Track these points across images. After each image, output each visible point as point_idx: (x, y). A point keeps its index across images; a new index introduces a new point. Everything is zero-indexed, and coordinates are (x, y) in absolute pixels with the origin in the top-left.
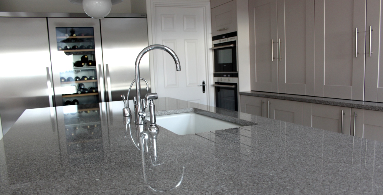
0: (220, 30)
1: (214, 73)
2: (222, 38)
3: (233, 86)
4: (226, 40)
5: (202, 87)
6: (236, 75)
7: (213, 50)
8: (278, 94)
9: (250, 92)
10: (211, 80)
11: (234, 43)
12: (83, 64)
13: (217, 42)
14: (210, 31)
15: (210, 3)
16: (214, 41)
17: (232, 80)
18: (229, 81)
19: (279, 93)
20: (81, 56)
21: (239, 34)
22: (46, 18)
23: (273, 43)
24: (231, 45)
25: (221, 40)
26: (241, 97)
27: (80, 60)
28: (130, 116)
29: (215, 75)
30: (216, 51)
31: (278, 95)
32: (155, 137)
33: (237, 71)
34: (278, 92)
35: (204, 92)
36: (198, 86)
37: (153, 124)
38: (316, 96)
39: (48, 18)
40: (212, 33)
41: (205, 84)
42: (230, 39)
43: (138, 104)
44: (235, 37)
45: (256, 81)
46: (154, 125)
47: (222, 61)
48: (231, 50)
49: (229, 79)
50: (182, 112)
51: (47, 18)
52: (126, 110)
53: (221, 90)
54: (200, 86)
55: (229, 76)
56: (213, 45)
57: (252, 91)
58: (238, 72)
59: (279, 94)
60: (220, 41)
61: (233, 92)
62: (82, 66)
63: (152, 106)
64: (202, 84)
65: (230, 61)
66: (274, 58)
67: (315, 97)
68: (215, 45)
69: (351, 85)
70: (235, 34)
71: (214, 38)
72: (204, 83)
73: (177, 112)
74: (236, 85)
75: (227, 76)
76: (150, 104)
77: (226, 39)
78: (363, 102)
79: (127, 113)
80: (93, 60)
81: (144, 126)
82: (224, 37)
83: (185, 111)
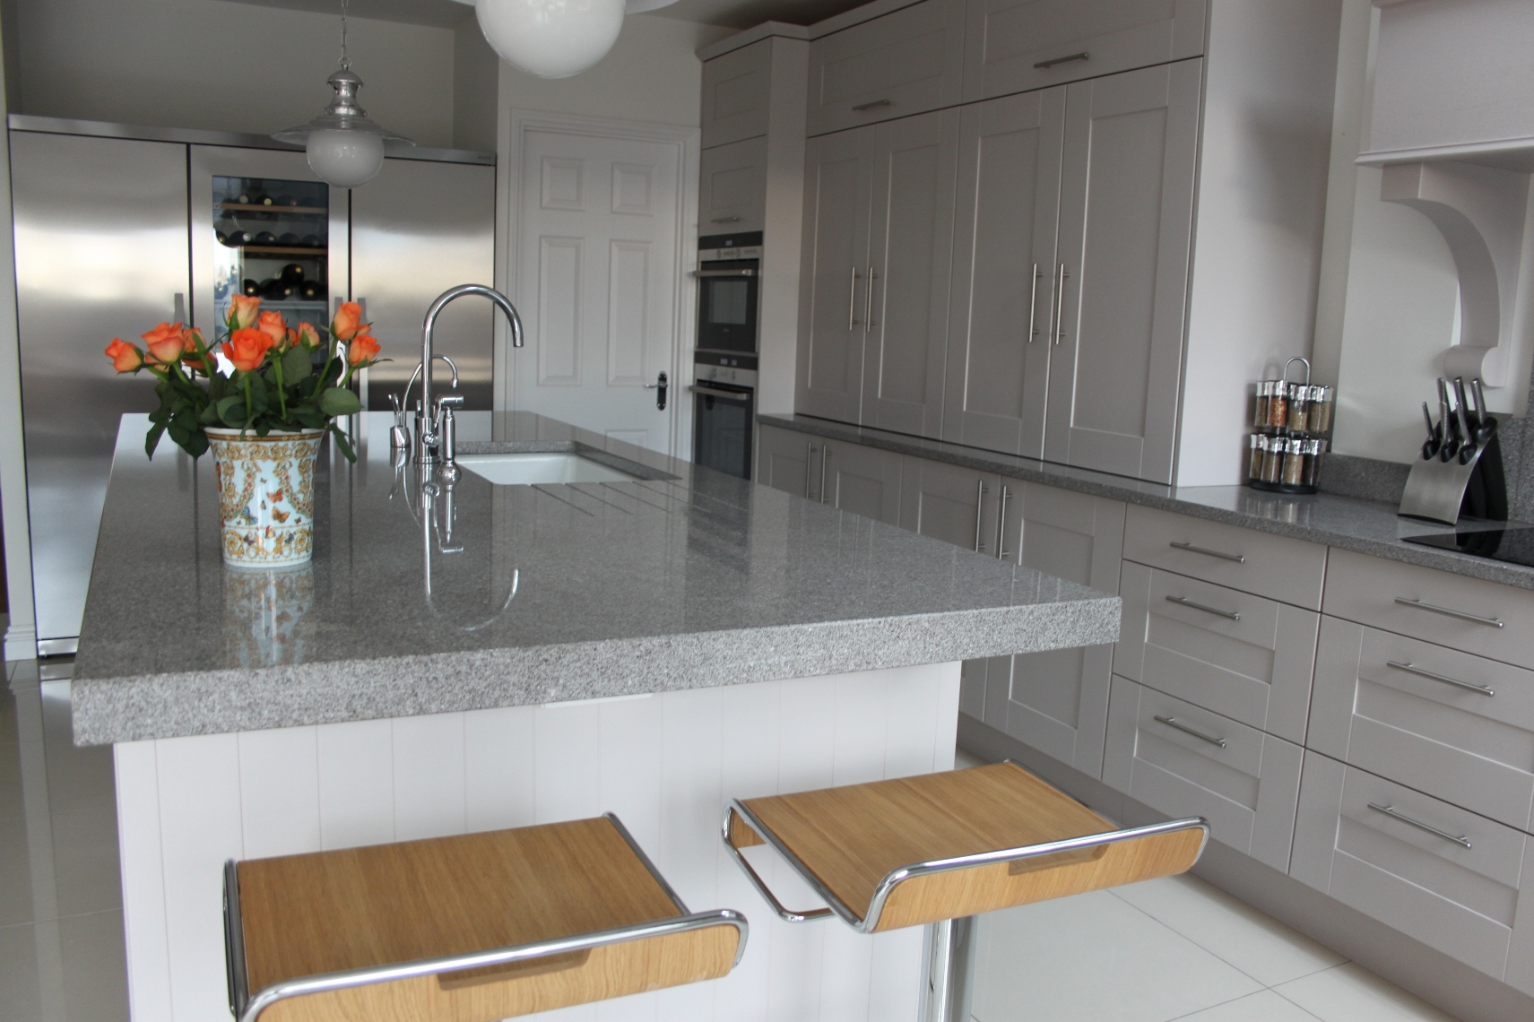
0: (721, 221)
1: (698, 350)
2: (724, 246)
3: (744, 397)
4: (733, 253)
5: (655, 392)
6: (753, 364)
7: (697, 278)
8: (860, 429)
9: (791, 419)
10: (685, 373)
11: (754, 264)
12: (288, 292)
13: (711, 255)
14: (692, 217)
15: (700, 130)
16: (704, 252)
17: (742, 377)
18: (734, 378)
19: (863, 427)
20: (283, 264)
21: (768, 239)
22: (184, 146)
23: (856, 276)
24: (744, 272)
25: (723, 251)
26: (760, 431)
27: (278, 276)
28: (408, 446)
29: (699, 358)
30: (705, 285)
31: (860, 431)
32: (450, 487)
33: (756, 351)
34: (860, 423)
35: (662, 408)
36: (645, 387)
37: (449, 459)
38: (945, 440)
39: (192, 147)
40: (699, 226)
41: (669, 382)
42: (744, 253)
43: (423, 416)
44: (758, 248)
45: (809, 385)
46: (450, 462)
47: (719, 316)
48: (744, 285)
49: (734, 373)
50: (543, 450)
51: (188, 145)
52: (398, 431)
53: (716, 405)
54: (651, 387)
55: (734, 363)
56: (700, 265)
57: (797, 414)
58: (758, 353)
59: (864, 430)
60: (719, 254)
61: (742, 411)
62: (283, 297)
63: (449, 421)
64: (655, 382)
65: (741, 319)
66: (854, 322)
67: (943, 442)
68: (706, 265)
69: (1020, 416)
70: (756, 238)
71: (704, 243)
72: (663, 378)
73: (531, 449)
74: (750, 391)
75: (729, 365)
76: (445, 416)
77: (735, 249)
78: (1042, 464)
79: (401, 440)
80: (318, 279)
81: (433, 467)
82: (729, 243)
83: (552, 448)
